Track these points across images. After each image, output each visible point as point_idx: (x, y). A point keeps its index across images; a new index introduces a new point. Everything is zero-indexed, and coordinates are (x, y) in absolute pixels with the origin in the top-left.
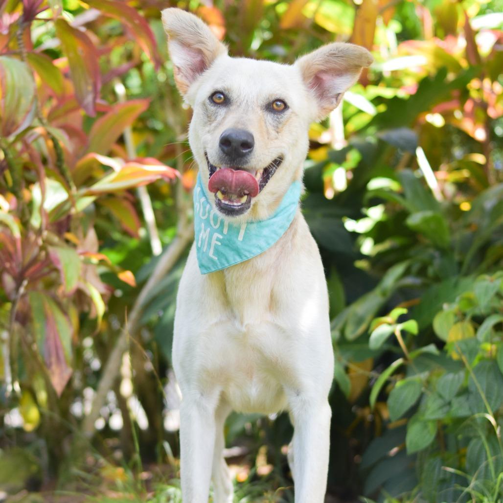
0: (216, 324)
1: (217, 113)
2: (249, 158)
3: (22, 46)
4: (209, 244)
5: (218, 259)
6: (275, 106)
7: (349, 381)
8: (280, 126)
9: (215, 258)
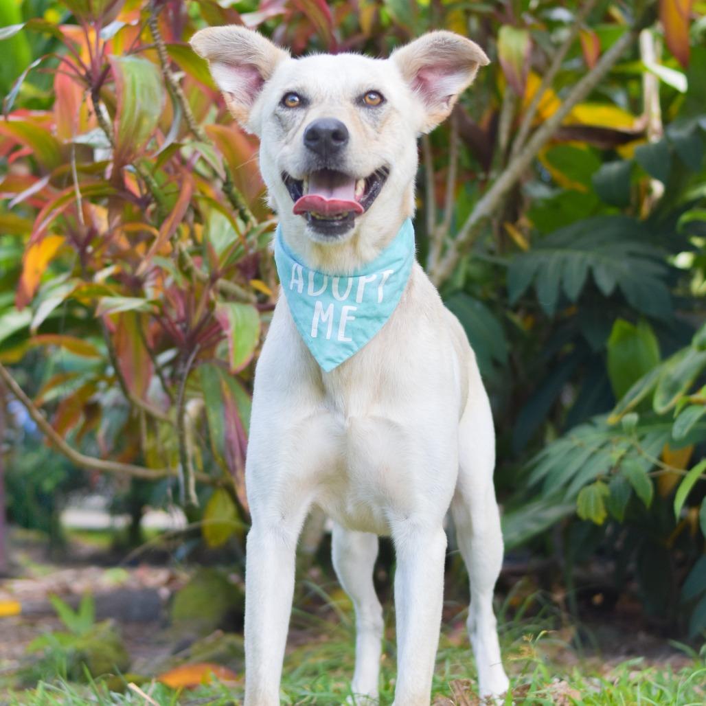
0: (310, 417)
1: (295, 116)
2: (345, 153)
3: (157, 37)
4: (337, 324)
5: (354, 339)
6: (368, 100)
7: (649, 483)
8: (378, 124)
9: (349, 340)
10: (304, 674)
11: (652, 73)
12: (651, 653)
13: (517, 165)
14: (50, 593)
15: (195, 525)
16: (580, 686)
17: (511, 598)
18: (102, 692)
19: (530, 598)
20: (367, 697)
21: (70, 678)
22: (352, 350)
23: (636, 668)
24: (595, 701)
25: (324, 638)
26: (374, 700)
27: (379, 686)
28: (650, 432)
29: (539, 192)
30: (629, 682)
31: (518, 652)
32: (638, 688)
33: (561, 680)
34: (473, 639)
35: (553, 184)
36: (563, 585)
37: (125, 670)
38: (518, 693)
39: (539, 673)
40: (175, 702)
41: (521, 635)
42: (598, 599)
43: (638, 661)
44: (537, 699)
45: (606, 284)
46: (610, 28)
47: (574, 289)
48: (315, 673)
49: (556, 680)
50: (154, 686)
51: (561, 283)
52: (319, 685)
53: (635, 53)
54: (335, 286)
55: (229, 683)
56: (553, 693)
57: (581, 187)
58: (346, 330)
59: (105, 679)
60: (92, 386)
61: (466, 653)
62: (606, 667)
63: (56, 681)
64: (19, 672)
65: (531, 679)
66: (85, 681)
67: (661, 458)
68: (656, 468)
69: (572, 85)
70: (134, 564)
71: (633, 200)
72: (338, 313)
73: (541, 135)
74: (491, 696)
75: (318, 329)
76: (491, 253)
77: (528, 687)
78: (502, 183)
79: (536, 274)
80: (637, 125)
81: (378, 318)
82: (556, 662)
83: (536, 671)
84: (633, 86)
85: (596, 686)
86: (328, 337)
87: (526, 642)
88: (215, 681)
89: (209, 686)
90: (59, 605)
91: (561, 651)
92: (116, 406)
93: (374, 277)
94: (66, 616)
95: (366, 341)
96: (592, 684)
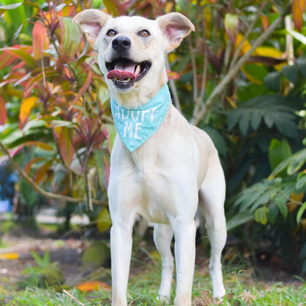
2: (129, 51)
4: (134, 131)
5: (142, 137)
6: (143, 34)
7: (286, 208)
8: (146, 43)
9: (139, 138)
10: (138, 286)
11: (290, 34)
12: (286, 280)
13: (232, 72)
14: (31, 250)
15: (93, 222)
16: (256, 294)
17: (227, 256)
18: (53, 292)
19: (235, 256)
20: (165, 297)
21: (39, 286)
22: (141, 142)
23: (279, 287)
24: (262, 300)
25: (147, 271)
26: (168, 298)
27: (171, 293)
28: (287, 186)
29: (241, 84)
30: (276, 293)
31: (229, 279)
32: (280, 295)
33: (248, 291)
34: (211, 273)
35: (247, 80)
36: (249, 250)
37: (62, 283)
38: (229, 296)
39: (238, 288)
40: (84, 297)
41: (231, 271)
42: (263, 257)
43: (280, 283)
44: (237, 299)
45: (269, 123)
46: (272, 15)
47: (256, 125)
48: (143, 286)
49: (245, 291)
50: (75, 290)
51: (250, 122)
52: (145, 291)
53: (283, 25)
54: (132, 115)
55: (107, 290)
56: (244, 297)
57: (259, 82)
58: (138, 134)
59: (54, 287)
60: (50, 163)
61: (207, 279)
62: (266, 286)
63: (33, 287)
64: (18, 283)
65: (235, 290)
66: (45, 287)
67: (290, 197)
68: (288, 201)
69: (256, 39)
70: (66, 238)
71: (281, 88)
72: (134, 127)
73: (242, 60)
74: (218, 297)
75: (126, 133)
76: (221, 109)
77: (233, 294)
78: (225, 80)
79: (240, 118)
80: (283, 56)
81: (152, 128)
82: (245, 283)
83: (237, 287)
84: (282, 40)
85: (262, 294)
86: (131, 136)
87: (233, 275)
88: (100, 289)
89: (98, 291)
90: (35, 255)
91: (248, 279)
92: (60, 171)
93: (148, 111)
94: (38, 260)
95: (147, 138)
96: (260, 293)
